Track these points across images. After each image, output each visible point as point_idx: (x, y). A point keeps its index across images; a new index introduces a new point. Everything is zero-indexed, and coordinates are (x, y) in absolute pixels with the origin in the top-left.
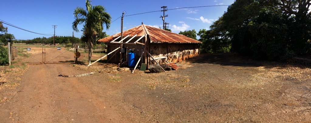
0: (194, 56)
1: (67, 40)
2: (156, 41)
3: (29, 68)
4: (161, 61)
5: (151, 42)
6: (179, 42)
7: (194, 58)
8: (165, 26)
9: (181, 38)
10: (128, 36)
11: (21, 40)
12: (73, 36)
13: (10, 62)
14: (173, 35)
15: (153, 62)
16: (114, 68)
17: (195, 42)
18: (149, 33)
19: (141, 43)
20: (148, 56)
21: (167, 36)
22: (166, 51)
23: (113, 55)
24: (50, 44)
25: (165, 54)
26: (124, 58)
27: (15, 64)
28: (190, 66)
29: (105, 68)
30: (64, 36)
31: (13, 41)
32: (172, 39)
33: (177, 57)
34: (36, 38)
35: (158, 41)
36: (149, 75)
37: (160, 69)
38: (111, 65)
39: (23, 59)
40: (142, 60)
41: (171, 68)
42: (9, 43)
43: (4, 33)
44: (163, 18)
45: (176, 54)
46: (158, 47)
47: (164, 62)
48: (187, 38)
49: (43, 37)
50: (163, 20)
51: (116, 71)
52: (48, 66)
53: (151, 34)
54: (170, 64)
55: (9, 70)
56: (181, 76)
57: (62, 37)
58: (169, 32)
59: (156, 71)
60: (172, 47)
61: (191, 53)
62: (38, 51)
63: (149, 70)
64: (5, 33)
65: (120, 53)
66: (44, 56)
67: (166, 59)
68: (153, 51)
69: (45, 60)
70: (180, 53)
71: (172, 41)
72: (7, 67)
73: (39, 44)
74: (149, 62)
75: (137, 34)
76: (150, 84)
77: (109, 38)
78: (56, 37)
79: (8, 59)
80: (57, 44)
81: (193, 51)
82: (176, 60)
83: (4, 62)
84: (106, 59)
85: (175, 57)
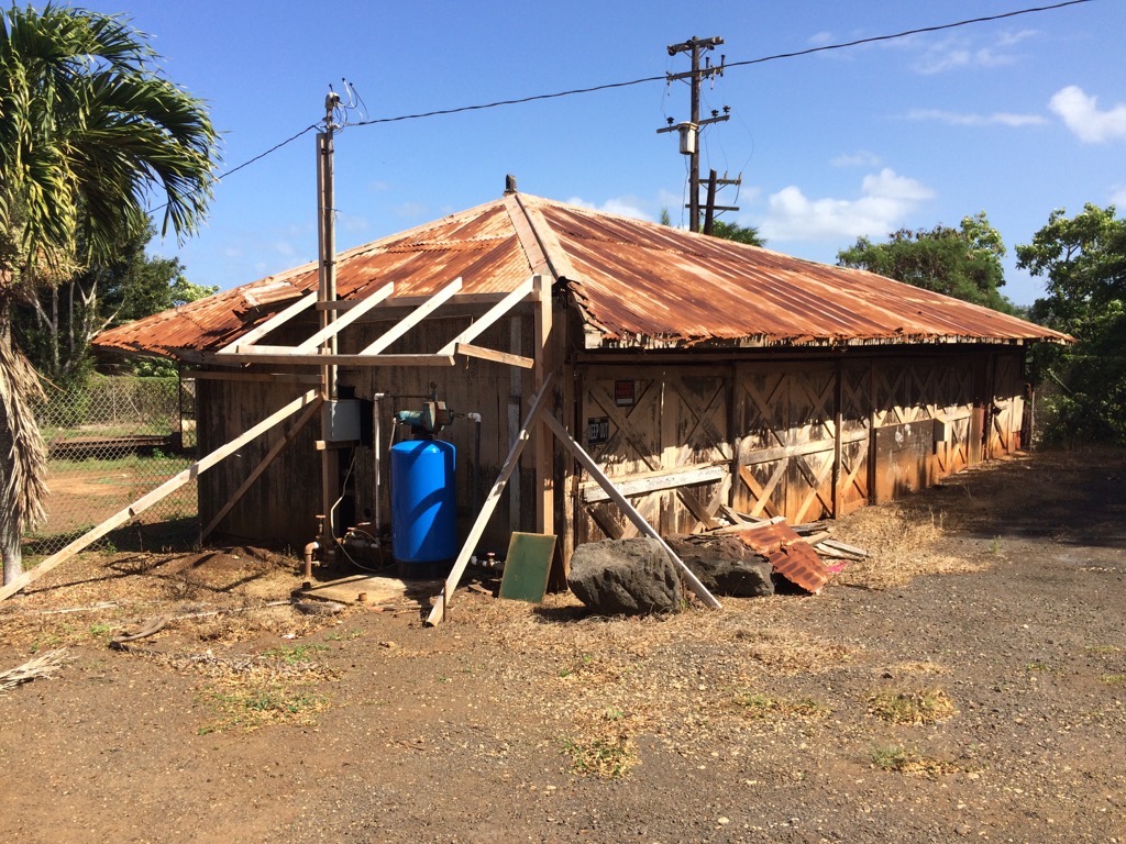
0: (976, 464)
2: (633, 335)
4: (679, 507)
5: (593, 341)
6: (842, 340)
7: (978, 484)
8: (703, 200)
9: (862, 301)
10: (385, 292)
14: (785, 276)
15: (606, 518)
16: (258, 588)
17: (998, 336)
18: (576, 266)
19: (506, 349)
20: (563, 465)
21: (729, 287)
22: (720, 424)
23: (248, 474)
25: (711, 442)
26: (351, 485)
28: (947, 563)
29: (177, 596)
32: (772, 308)
33: (822, 473)
35: (649, 329)
36: (581, 635)
37: (671, 584)
38: (232, 566)
40: (515, 506)
41: (763, 572)
44: (684, 137)
45: (813, 444)
46: (650, 385)
47: (706, 521)
48: (916, 297)
50: (685, 152)
51: (285, 613)
53: (587, 271)
54: (755, 534)
56: (873, 660)
58: (744, 253)
59: (639, 600)
60: (769, 382)
61: (948, 436)
63: (578, 588)
65: (321, 445)
67: (722, 494)
68: (604, 420)
70: (845, 437)
71: (773, 327)
74: (569, 515)
75: (467, 275)
76: (585, 724)
77: (205, 312)
81: (975, 417)
82: (810, 500)
84: (192, 510)
85: (798, 471)
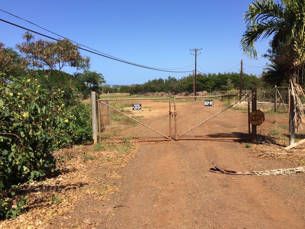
1: (225, 83)
3: (139, 151)
11: (118, 86)
12: (241, 71)
13: (95, 138)
24: (184, 93)
27: (107, 141)
30: (217, 74)
31: (101, 89)
34: (154, 81)
39: (125, 129)
42: (93, 93)
43: (81, 71)
49: (169, 77)
52: (182, 146)
55: (92, 154)
57: (214, 75)
62: (157, 111)
64: (85, 71)
66: (173, 122)
69: (176, 131)
72: (89, 147)
73: (160, 93)
78: (199, 75)
79: (90, 129)
80: (200, 93)
83: (82, 136)
